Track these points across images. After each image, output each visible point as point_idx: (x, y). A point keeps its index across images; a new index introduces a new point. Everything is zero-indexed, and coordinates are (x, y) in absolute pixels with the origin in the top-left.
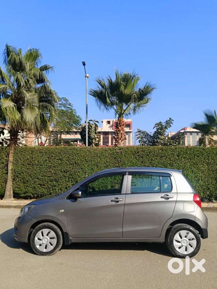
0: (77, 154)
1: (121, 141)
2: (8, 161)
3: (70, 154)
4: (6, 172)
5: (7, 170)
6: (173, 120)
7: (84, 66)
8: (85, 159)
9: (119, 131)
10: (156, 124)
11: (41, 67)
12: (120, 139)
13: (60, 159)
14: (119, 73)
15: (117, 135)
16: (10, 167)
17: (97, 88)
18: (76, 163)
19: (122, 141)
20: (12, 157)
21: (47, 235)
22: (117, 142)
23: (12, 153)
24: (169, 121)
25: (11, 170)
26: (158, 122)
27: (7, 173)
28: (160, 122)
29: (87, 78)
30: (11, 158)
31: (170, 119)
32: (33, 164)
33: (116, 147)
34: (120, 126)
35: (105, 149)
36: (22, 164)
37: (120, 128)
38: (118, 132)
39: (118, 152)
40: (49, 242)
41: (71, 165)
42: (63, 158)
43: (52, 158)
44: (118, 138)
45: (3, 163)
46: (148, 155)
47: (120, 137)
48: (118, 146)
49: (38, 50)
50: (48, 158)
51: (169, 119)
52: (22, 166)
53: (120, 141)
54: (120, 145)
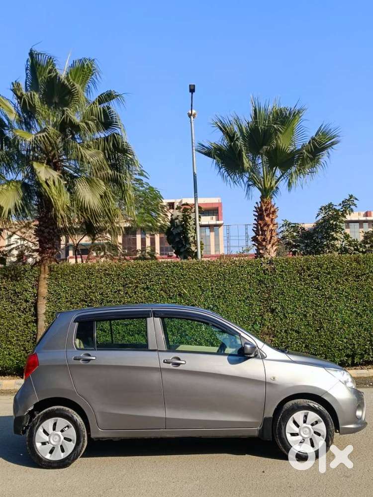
0: (182, 275)
1: (270, 245)
2: (37, 296)
3: (167, 276)
4: (33, 318)
5: (36, 315)
6: (356, 199)
7: (192, 94)
8: (199, 286)
9: (266, 225)
10: (321, 209)
11: (99, 97)
12: (270, 242)
13: (148, 288)
15: (262, 235)
16: (43, 308)
18: (180, 295)
19: (272, 246)
20: (46, 286)
22: (262, 249)
23: (45, 278)
24: (348, 200)
25: (45, 314)
26: (325, 204)
27: (36, 321)
28: (331, 204)
29: (192, 117)
30: (44, 290)
31: (351, 196)
32: (91, 299)
33: (262, 259)
34: (268, 215)
35: (240, 264)
36: (67, 302)
37: (267, 219)
38: (265, 228)
39: (267, 269)
41: (171, 298)
42: (153, 285)
43: (130, 285)
44: (264, 240)
45: (27, 301)
46: (329, 273)
47: (269, 238)
48: (265, 256)
49: (93, 60)
50: (123, 286)
51: (348, 197)
52: (68, 304)
53: (269, 247)
54: (269, 254)
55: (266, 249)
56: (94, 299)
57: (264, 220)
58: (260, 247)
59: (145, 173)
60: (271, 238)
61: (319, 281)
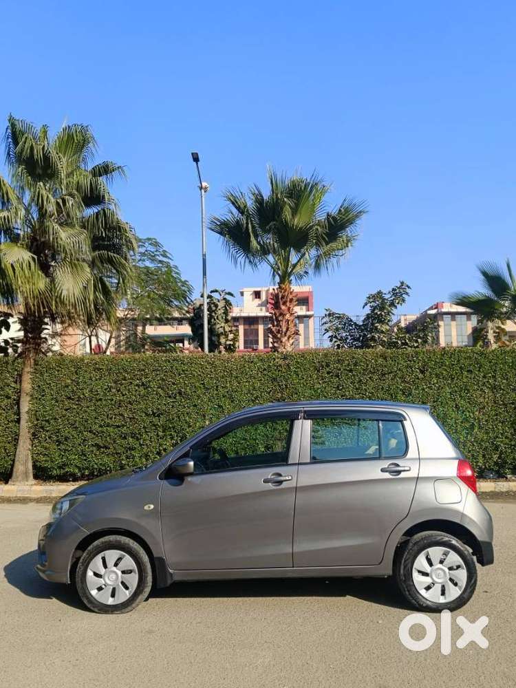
0: (183, 371)
1: (286, 338)
2: (20, 392)
3: (166, 372)
4: (16, 417)
5: (18, 414)
6: (409, 287)
7: (197, 164)
8: (202, 384)
9: (282, 314)
10: (369, 298)
11: (93, 169)
12: (285, 334)
13: (143, 384)
14: (279, 177)
15: (277, 326)
16: (25, 406)
17: (227, 213)
18: (180, 393)
19: (288, 338)
20: (30, 381)
21: (116, 565)
22: (277, 342)
23: (28, 373)
24: (399, 288)
25: (27, 412)
26: (374, 292)
27: (18, 421)
28: (380, 293)
29: (203, 191)
30: (27, 385)
31: (402, 283)
32: (79, 397)
33: (276, 354)
34: (284, 303)
35: (250, 358)
36: (52, 399)
37: (283, 307)
38: (280, 318)
39: (280, 365)
40: (120, 580)
41: (170, 397)
42: (149, 382)
43: (123, 382)
44: (278, 332)
45: (8, 397)
46: (351, 371)
47: (284, 330)
48: (279, 350)
49: (87, 127)
50: (115, 382)
51: (399, 285)
52: (53, 402)
53: (284, 339)
54: (284, 348)
55: (281, 342)
56: (82, 396)
57: (281, 309)
58: (275, 340)
59: (168, 255)
60: (287, 329)
61: (339, 379)
